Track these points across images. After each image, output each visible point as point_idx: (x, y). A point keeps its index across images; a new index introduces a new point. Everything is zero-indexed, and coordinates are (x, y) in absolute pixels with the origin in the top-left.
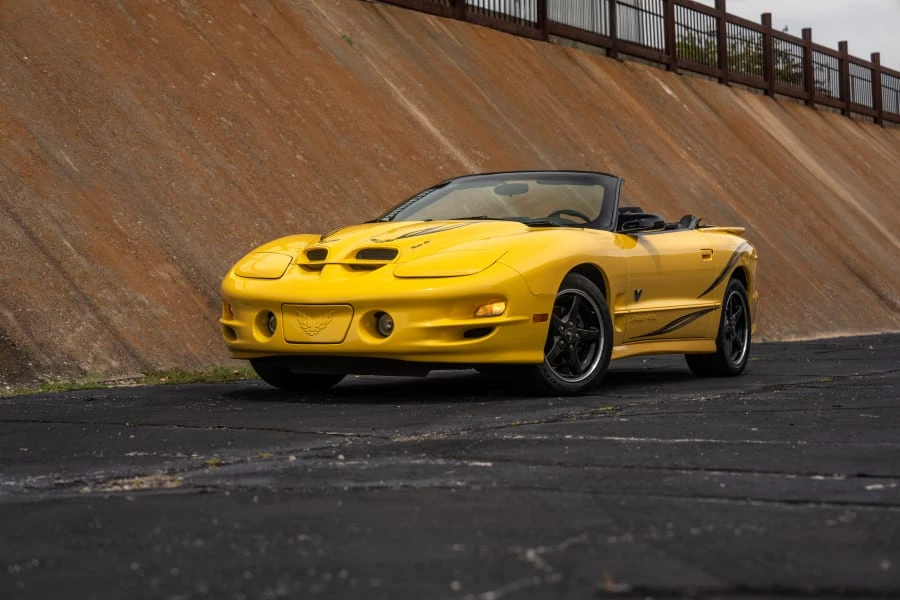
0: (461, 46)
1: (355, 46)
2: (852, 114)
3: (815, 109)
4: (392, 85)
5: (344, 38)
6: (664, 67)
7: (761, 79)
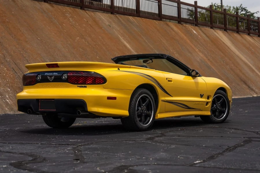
0: (138, 24)
1: (112, 27)
2: (251, 35)
3: (239, 34)
4: (120, 37)
5: (109, 25)
6: (195, 25)
7: (223, 26)
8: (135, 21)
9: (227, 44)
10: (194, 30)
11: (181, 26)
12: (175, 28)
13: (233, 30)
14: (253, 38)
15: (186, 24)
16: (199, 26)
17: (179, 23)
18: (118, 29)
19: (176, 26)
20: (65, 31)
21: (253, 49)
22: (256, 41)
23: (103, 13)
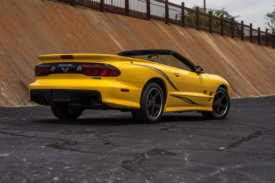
0: (127, 23)
1: (102, 25)
2: (235, 38)
3: (224, 37)
4: (110, 35)
5: (99, 23)
6: (181, 26)
7: (208, 28)
8: (124, 20)
9: (212, 47)
10: (181, 31)
11: (168, 26)
12: (163, 29)
13: (218, 33)
14: (236, 41)
15: (172, 25)
16: (185, 27)
17: (166, 23)
18: (108, 27)
19: (163, 26)
20: (57, 27)
21: (237, 53)
22: (240, 44)
23: (93, 10)
